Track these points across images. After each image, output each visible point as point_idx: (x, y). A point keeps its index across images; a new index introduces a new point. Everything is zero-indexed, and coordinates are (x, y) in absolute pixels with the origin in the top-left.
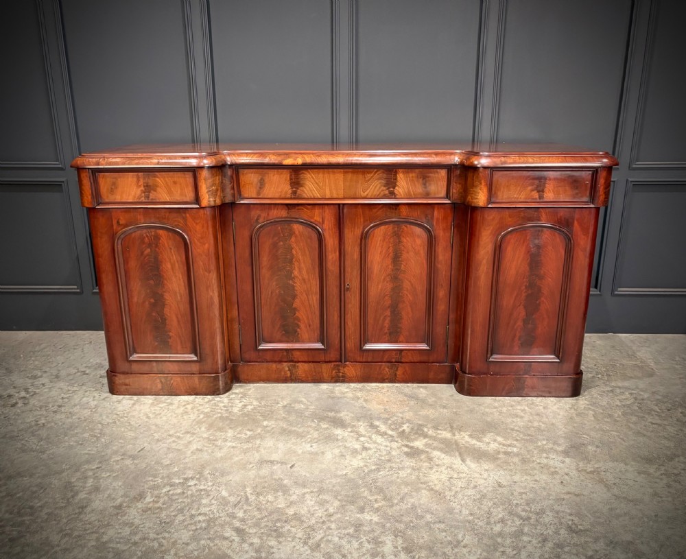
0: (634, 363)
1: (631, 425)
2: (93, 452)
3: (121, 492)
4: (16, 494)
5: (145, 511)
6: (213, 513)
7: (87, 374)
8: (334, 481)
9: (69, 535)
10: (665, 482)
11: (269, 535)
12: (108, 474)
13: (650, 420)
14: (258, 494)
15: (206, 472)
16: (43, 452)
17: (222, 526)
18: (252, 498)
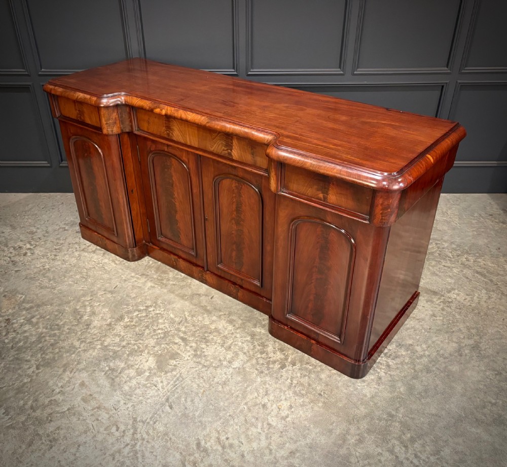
0: (445, 219)
1: (431, 268)
2: (85, 289)
3: (109, 316)
4: (45, 316)
5: (126, 327)
6: (166, 328)
7: (67, 230)
9: (85, 342)
10: (441, 307)
11: (201, 341)
12: (98, 304)
13: (443, 264)
14: (193, 316)
15: (159, 302)
16: (54, 289)
17: (173, 336)
18: (189, 318)
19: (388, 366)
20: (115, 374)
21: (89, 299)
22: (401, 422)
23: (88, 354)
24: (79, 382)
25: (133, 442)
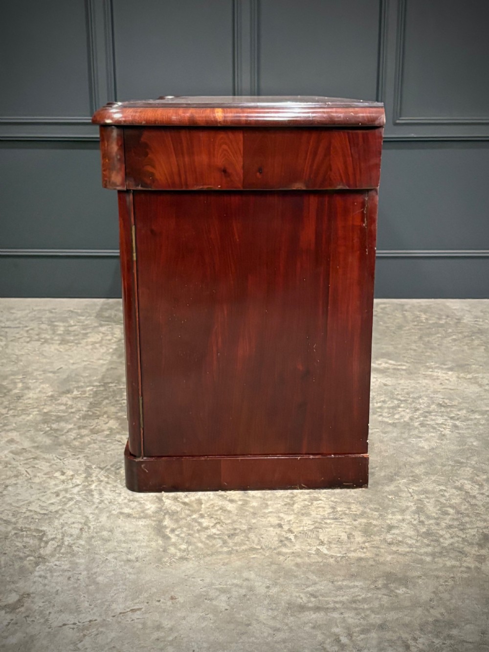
19: (456, 426)
20: (59, 433)
21: (21, 377)
22: (474, 467)
23: (20, 419)
24: (6, 439)
25: (86, 484)
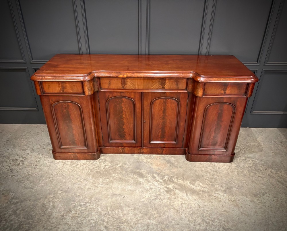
3: (63, 209)
4: (25, 209)
5: (72, 218)
8: (140, 204)
11: (117, 230)
12: (57, 200)
14: (112, 210)
15: (93, 199)
17: (100, 225)
18: (110, 212)
